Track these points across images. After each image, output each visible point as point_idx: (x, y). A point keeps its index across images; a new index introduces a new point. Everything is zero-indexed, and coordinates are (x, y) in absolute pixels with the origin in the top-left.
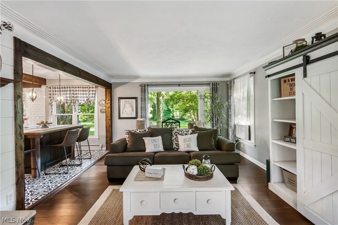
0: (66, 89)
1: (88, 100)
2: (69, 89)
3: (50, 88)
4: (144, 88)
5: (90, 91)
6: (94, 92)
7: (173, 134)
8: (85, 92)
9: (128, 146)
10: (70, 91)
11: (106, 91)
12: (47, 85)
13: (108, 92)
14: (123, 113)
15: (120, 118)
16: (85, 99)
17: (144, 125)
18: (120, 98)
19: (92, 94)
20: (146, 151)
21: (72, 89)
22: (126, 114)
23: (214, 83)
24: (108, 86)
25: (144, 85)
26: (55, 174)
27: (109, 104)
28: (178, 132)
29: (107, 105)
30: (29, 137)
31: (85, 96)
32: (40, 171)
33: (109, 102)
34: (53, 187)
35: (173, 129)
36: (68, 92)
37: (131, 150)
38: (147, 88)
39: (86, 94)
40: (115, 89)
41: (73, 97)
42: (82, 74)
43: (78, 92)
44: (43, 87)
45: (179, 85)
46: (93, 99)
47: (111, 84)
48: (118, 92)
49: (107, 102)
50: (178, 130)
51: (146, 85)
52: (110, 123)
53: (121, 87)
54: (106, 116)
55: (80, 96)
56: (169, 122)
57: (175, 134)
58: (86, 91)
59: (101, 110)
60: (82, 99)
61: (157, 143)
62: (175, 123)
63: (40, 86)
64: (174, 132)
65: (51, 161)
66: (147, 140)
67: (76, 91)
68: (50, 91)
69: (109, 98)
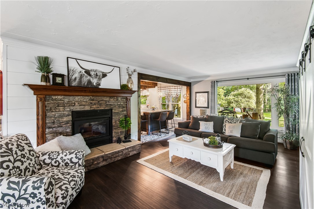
0: (166, 88)
1: (177, 94)
2: (167, 88)
3: (159, 88)
4: (214, 83)
5: (178, 88)
6: (180, 89)
7: (224, 121)
8: (175, 90)
9: (189, 126)
10: (168, 89)
11: (187, 88)
12: (158, 86)
13: (188, 89)
14: (198, 104)
15: (196, 107)
16: (176, 94)
17: (205, 113)
18: (196, 93)
19: (179, 90)
20: (199, 130)
21: (169, 88)
22: (200, 104)
23: (290, 74)
24: (188, 85)
25: (213, 82)
26: (156, 135)
27: (189, 97)
28: (229, 120)
29: (188, 98)
30: (146, 114)
31: (175, 92)
32: (150, 131)
33: (189, 95)
34: (153, 139)
35: (225, 118)
36: (167, 90)
37: (190, 128)
38: (217, 84)
39: (176, 90)
40: (193, 86)
41: (169, 93)
42: (168, 81)
43: (172, 90)
44: (156, 87)
45: (248, 79)
46: (180, 93)
47: (191, 83)
48: (195, 88)
49: (188, 95)
50: (228, 119)
51: (215, 81)
52: (189, 110)
53: (198, 84)
54: (187, 105)
55: (173, 92)
56: (225, 113)
57: (225, 122)
58: (176, 88)
59: (184, 101)
60: (174, 94)
61: (208, 126)
62: (230, 113)
63: (155, 87)
64: (225, 120)
65: (155, 128)
66: (202, 123)
67: (171, 89)
68: (159, 90)
69: (189, 93)
